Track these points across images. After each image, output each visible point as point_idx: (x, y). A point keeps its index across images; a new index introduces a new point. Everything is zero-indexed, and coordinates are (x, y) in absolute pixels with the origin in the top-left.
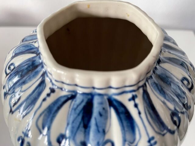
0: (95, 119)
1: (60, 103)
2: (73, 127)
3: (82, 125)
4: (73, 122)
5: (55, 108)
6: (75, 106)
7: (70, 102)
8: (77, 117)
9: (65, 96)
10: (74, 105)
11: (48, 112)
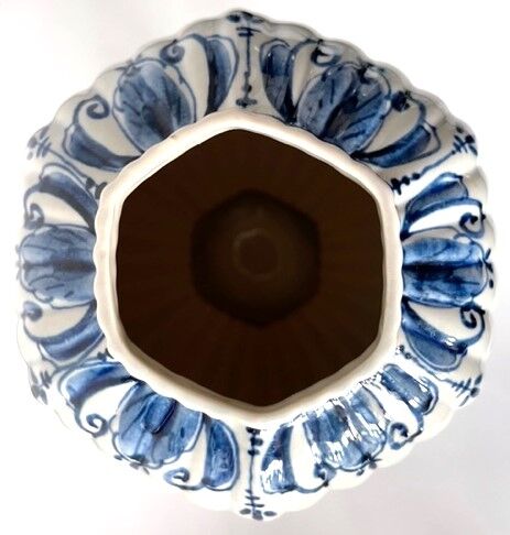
0: (332, 101)
1: (388, 157)
2: (377, 107)
3: (359, 104)
4: (374, 115)
5: (399, 152)
6: (361, 137)
7: (368, 151)
8: (364, 119)
9: (376, 164)
10: (363, 142)
11: (414, 152)
